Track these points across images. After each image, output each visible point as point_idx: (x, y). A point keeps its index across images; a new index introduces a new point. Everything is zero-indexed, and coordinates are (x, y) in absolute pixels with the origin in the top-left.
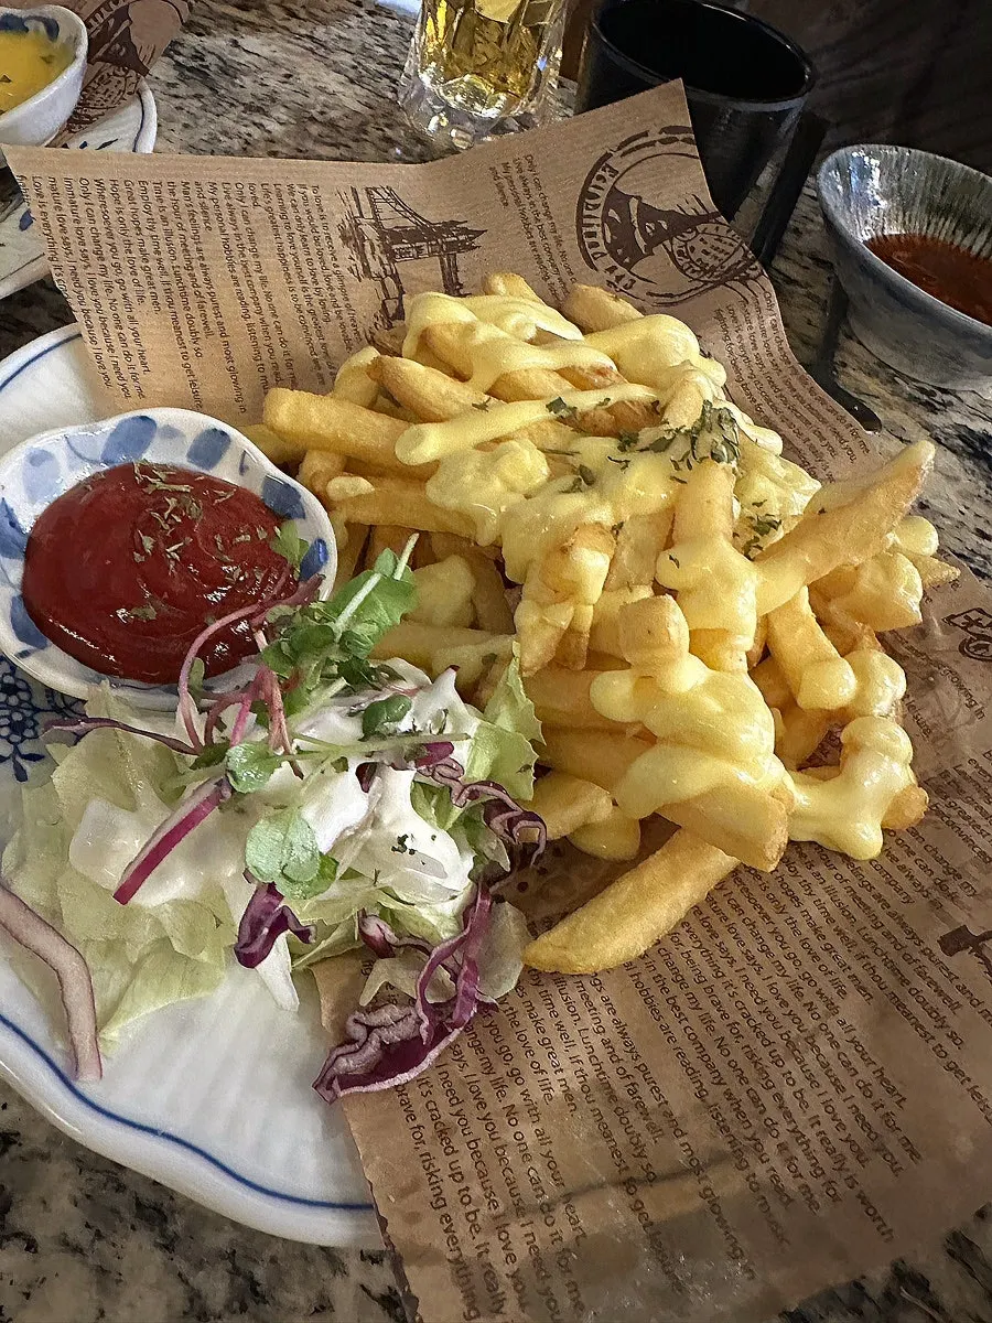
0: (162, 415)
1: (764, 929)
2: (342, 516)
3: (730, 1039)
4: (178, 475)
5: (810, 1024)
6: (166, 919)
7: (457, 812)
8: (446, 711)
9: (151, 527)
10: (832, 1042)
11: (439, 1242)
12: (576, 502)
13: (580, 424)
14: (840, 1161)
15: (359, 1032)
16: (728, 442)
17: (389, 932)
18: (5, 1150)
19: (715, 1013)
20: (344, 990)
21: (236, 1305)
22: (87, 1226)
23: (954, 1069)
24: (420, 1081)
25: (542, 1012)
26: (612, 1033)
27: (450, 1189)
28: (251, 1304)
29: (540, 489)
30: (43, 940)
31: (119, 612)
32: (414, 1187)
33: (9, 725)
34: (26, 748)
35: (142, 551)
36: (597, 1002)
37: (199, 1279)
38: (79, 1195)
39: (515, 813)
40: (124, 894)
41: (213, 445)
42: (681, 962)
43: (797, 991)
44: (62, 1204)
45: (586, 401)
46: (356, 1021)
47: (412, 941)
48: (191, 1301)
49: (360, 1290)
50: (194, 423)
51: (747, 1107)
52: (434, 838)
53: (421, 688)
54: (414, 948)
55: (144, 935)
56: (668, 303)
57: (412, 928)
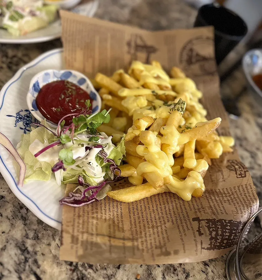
0: (74, 72)
1: (159, 206)
2: (104, 102)
3: (142, 221)
4: (74, 85)
5: (159, 224)
6: (42, 164)
7: (104, 164)
8: (108, 144)
9: (65, 94)
10: (162, 229)
11: (71, 231)
12: (149, 112)
13: (158, 97)
14: (152, 247)
15: (71, 196)
16: (182, 108)
17: (83, 181)
18: (1, 199)
19: (141, 217)
20: (71, 188)
21: (34, 238)
22: (12, 216)
23: (182, 239)
24: (79, 207)
25: (107, 205)
26: (119, 213)
27: (76, 224)
28: (36, 240)
29: (144, 107)
30: (20, 161)
31: (53, 108)
32: (70, 222)
33: (25, 123)
34: (27, 128)
35: (61, 97)
36: (119, 207)
37: (28, 232)
38: (12, 210)
39: (115, 167)
40: (36, 155)
41: (82, 81)
42: (139, 207)
43: (159, 218)
44: (9, 211)
45: (161, 92)
46: (71, 194)
47: (87, 184)
48: (26, 235)
49: (57, 244)
50: (80, 75)
51: (139, 233)
52: (97, 166)
53: (105, 138)
54: (87, 186)
55: (38, 165)
56: (194, 77)
57: (88, 182)
